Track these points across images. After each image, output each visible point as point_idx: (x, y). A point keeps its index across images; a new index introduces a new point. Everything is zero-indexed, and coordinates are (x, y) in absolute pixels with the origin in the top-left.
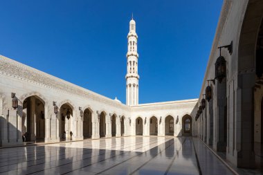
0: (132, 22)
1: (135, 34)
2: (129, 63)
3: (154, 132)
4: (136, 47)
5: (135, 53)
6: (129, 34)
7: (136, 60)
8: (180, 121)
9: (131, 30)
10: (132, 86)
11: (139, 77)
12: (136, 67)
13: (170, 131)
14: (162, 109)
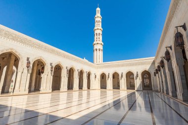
0: (98, 9)
1: (100, 16)
2: (96, 35)
3: (116, 86)
4: (100, 24)
5: (100, 28)
6: (96, 16)
7: (101, 33)
8: (140, 76)
9: (97, 14)
10: (98, 50)
11: (103, 44)
12: (101, 37)
13: (131, 86)
14: (123, 65)
